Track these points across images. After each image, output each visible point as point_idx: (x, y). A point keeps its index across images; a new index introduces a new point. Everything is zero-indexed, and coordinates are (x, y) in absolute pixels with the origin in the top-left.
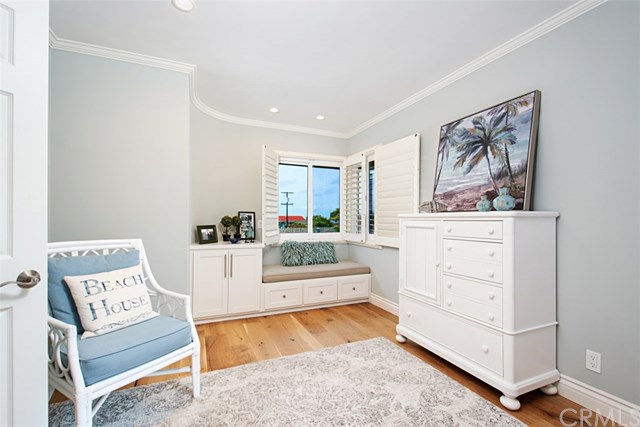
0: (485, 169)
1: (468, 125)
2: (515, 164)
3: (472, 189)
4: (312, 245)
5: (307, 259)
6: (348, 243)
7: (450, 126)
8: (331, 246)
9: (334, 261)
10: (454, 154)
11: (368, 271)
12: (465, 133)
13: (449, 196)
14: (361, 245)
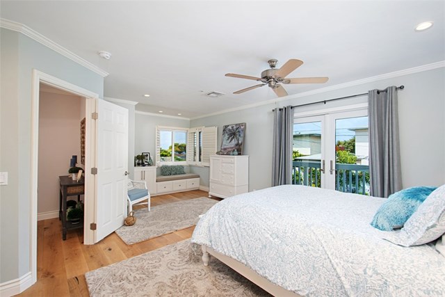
0: (234, 142)
1: (230, 127)
2: (240, 142)
3: (231, 148)
4: (174, 167)
5: (173, 173)
6: (190, 166)
7: (226, 127)
8: (182, 167)
9: (184, 173)
10: (227, 136)
11: (199, 177)
12: (230, 130)
13: (225, 149)
14: (196, 166)
